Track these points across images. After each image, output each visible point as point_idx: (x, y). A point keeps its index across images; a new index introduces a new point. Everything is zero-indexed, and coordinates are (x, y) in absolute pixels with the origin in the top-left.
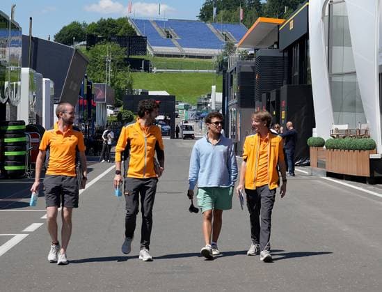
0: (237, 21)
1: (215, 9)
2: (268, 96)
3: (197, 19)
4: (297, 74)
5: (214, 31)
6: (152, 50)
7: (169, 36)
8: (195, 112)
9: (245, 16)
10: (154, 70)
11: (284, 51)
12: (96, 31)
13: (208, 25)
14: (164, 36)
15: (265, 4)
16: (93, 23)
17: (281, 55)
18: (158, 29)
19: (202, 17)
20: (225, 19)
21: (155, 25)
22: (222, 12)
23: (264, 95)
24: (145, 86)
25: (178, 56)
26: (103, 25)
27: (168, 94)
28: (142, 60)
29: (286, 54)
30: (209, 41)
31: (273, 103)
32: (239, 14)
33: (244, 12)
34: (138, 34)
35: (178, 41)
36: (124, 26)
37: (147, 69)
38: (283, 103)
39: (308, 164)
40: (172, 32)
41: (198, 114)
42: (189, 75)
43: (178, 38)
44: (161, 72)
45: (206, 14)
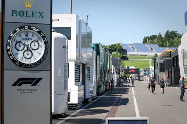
0: (155, 43)
1: (148, 40)
2: (169, 70)
3: (142, 43)
4: (176, 64)
5: (148, 47)
6: (129, 53)
7: (133, 49)
9: (157, 41)
10: (130, 60)
11: (172, 58)
12: (110, 48)
13: (146, 45)
14: (132, 49)
15: (163, 37)
16: (109, 46)
17: (171, 59)
18: (130, 47)
19: (143, 42)
20: (151, 43)
21: (129, 45)
22: (150, 41)
23: (167, 70)
24: (127, 65)
25: (137, 55)
26: (113, 46)
27: (136, 68)
28: (126, 57)
29: (173, 59)
30: (146, 50)
31: (170, 72)
32: (155, 41)
33: (157, 40)
34: (124, 49)
35: (136, 50)
36: (119, 46)
37: (127, 59)
38: (173, 72)
39: (179, 86)
40: (134, 47)
41: (145, 73)
42: (141, 61)
43: (136, 49)
44: (132, 61)
45: (145, 41)
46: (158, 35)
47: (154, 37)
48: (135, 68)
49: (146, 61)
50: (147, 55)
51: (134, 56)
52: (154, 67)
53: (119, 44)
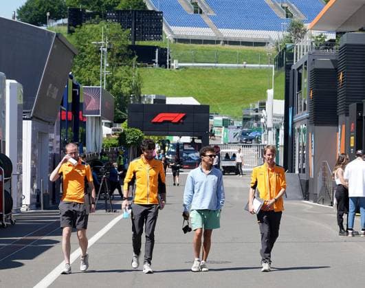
2: (360, 108)
6: (171, 32)
7: (197, 11)
8: (239, 131)
10: (175, 64)
12: (83, 2)
14: (189, 10)
23: (353, 106)
25: (212, 42)
27: (198, 104)
35: (211, 17)
40: (202, 4)
41: (244, 134)
42: (230, 72)
43: (212, 13)
44: (186, 68)
48: (196, 103)
49: (257, 71)
50: (263, 44)
51: (198, 46)
52: (283, 102)
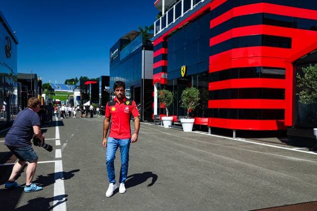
0: (72, 84)
3: (64, 84)
7: (58, 87)
9: (74, 83)
13: (67, 86)
20: (70, 84)
21: (55, 86)
22: (69, 82)
24: (54, 99)
25: (60, 92)
28: (53, 93)
30: (67, 88)
34: (52, 88)
37: (55, 95)
42: (63, 96)
43: (60, 88)
44: (57, 95)
45: (66, 83)
46: (75, 78)
47: (72, 80)
53: (49, 84)
